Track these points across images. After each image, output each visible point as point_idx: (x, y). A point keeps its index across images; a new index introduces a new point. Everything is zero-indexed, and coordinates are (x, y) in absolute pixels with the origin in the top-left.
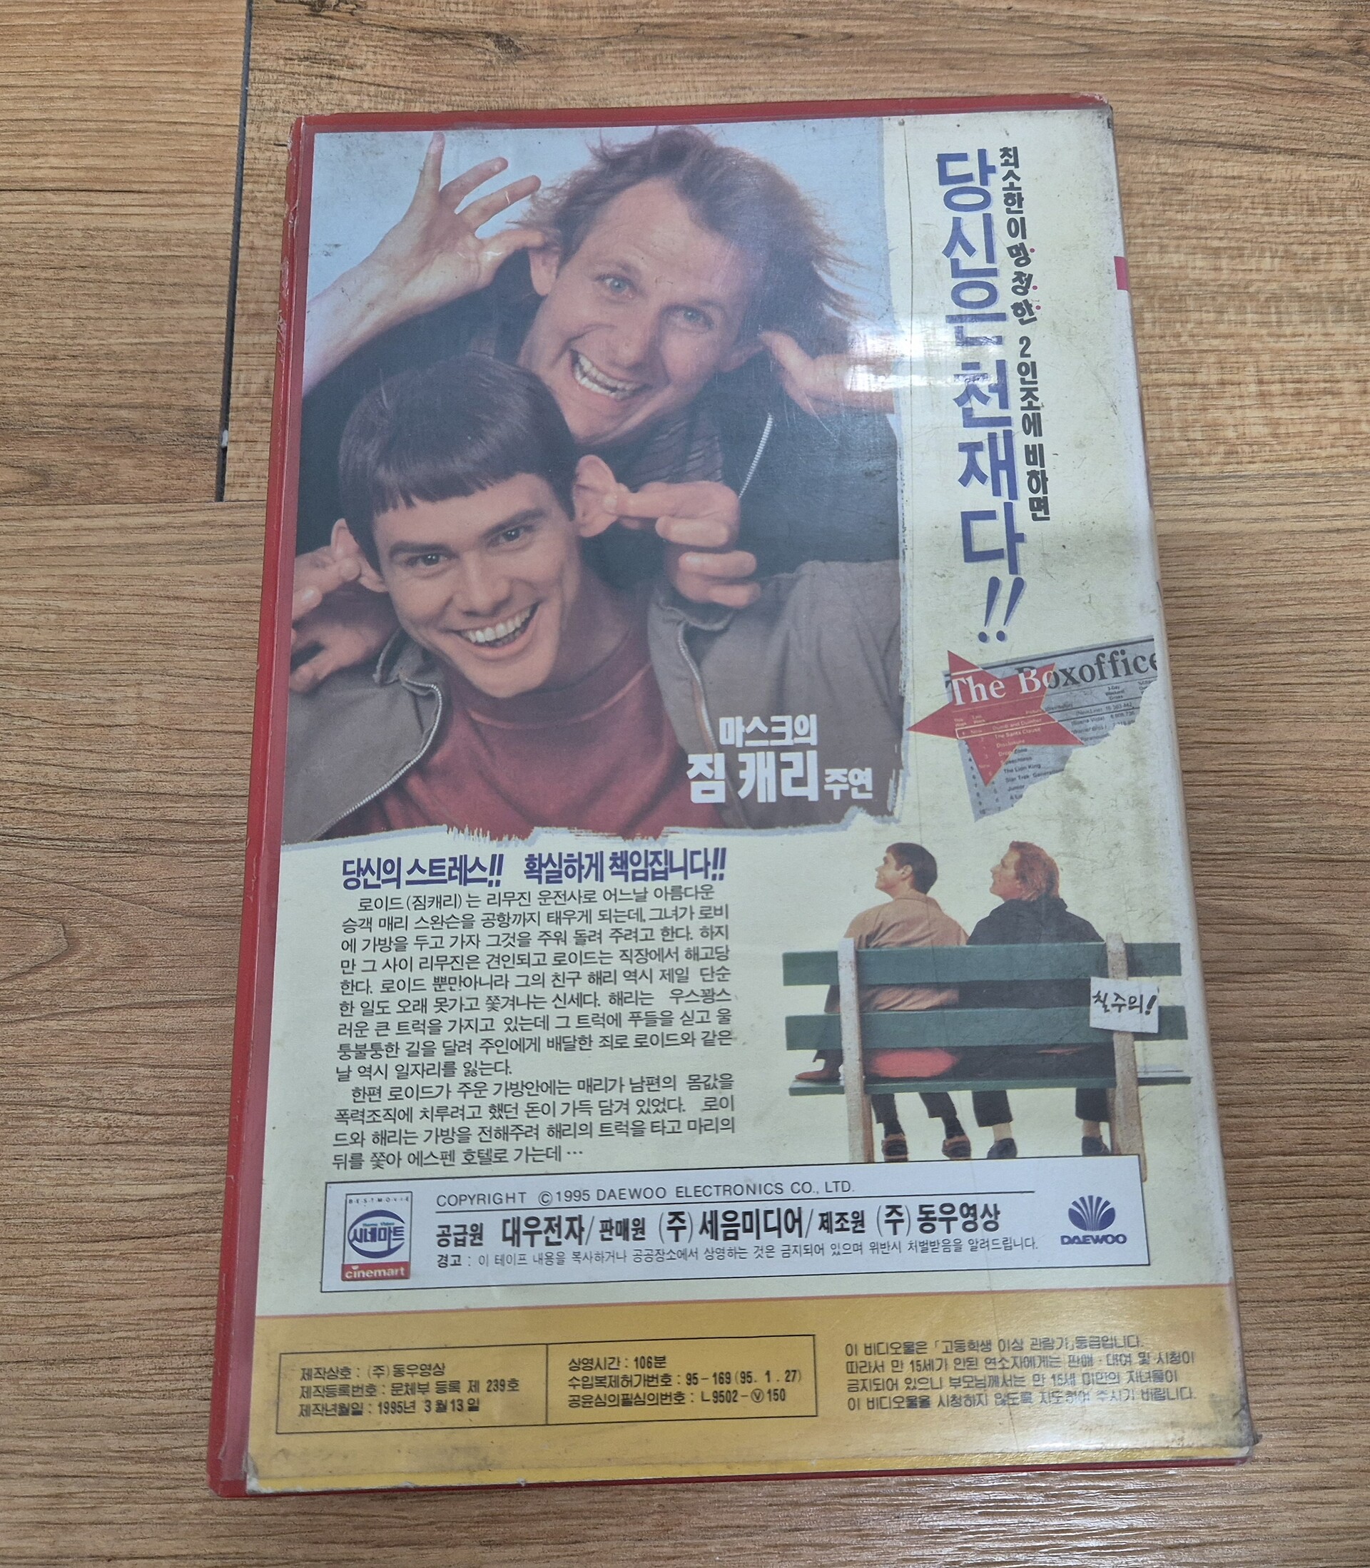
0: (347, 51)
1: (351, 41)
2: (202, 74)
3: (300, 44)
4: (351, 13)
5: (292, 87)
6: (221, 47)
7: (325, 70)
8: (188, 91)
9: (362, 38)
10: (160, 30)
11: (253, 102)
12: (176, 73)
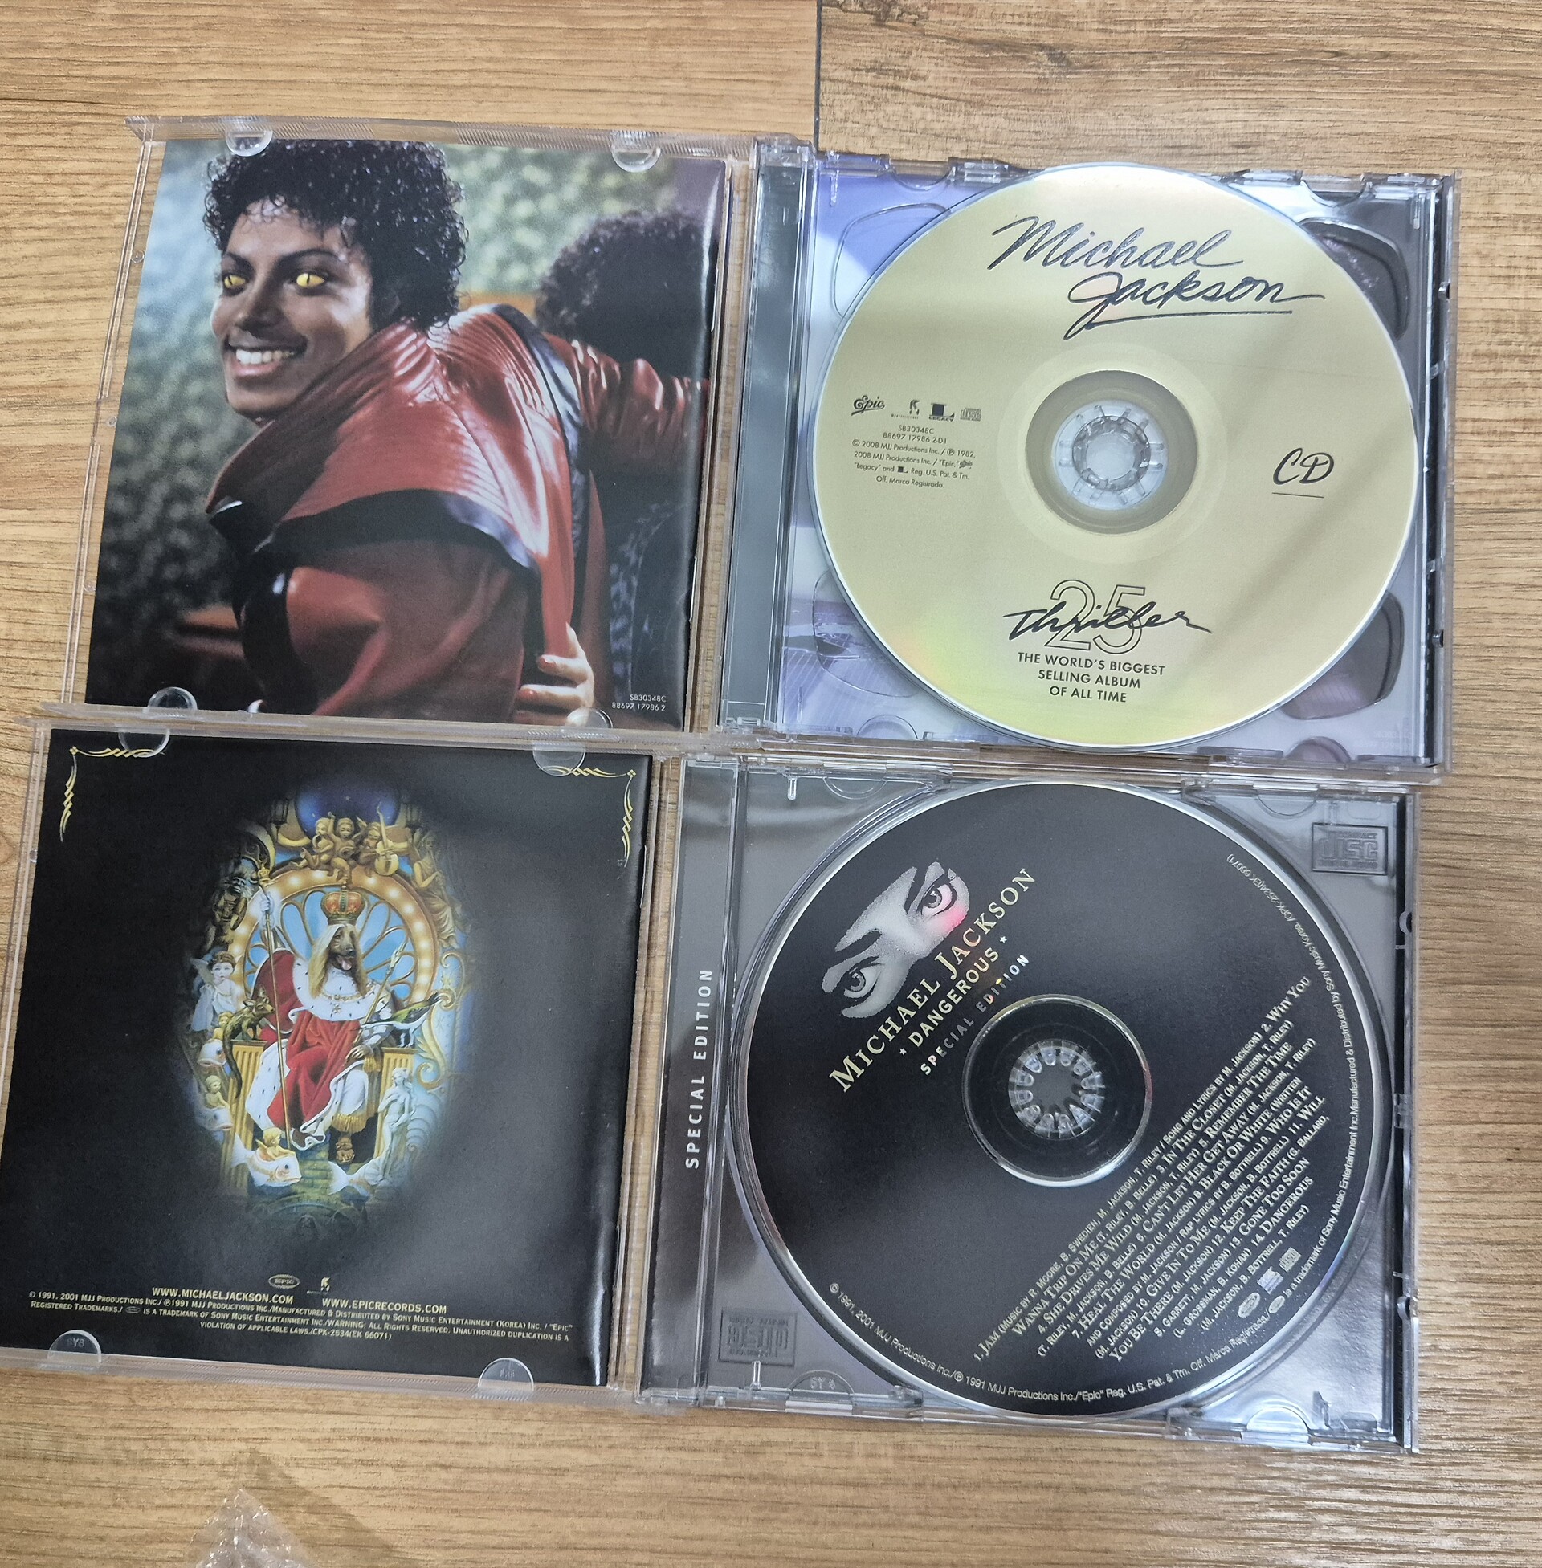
0: (911, 62)
1: (914, 52)
2: (778, 84)
3: (867, 54)
4: (914, 24)
5: (860, 98)
6: (795, 56)
7: (890, 81)
8: (766, 100)
9: (924, 49)
10: (737, 38)
11: (824, 112)
12: (754, 81)
